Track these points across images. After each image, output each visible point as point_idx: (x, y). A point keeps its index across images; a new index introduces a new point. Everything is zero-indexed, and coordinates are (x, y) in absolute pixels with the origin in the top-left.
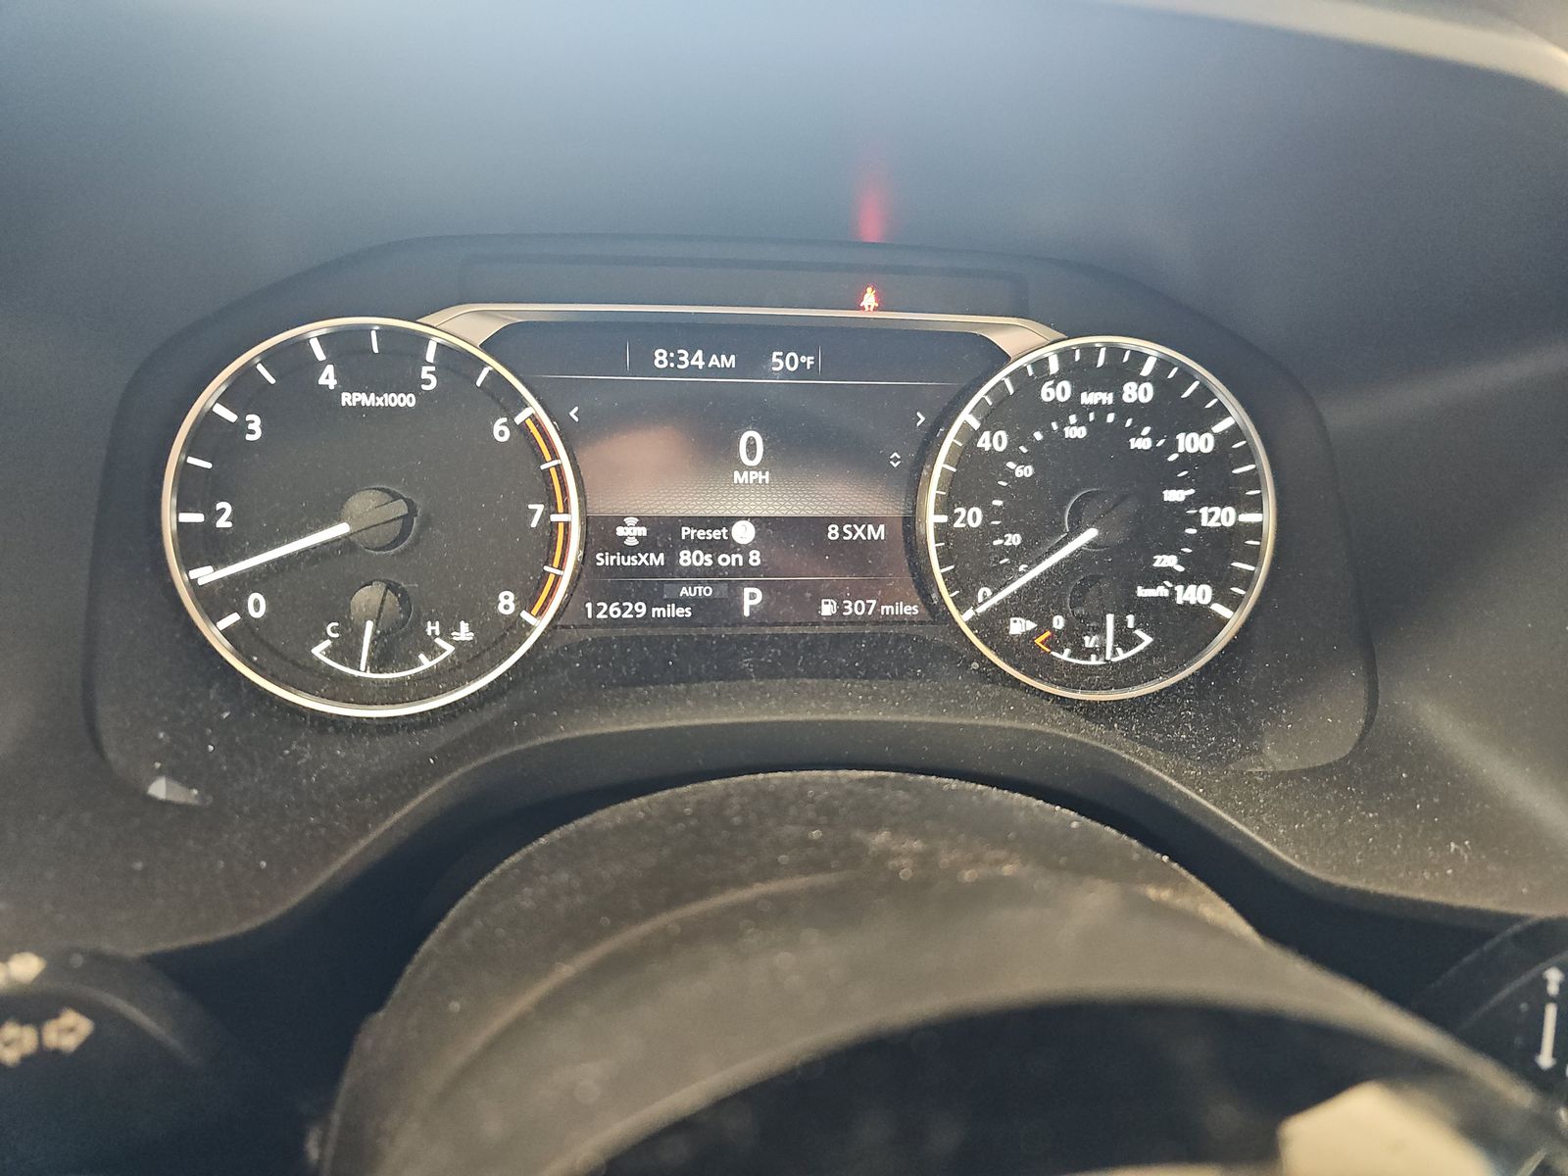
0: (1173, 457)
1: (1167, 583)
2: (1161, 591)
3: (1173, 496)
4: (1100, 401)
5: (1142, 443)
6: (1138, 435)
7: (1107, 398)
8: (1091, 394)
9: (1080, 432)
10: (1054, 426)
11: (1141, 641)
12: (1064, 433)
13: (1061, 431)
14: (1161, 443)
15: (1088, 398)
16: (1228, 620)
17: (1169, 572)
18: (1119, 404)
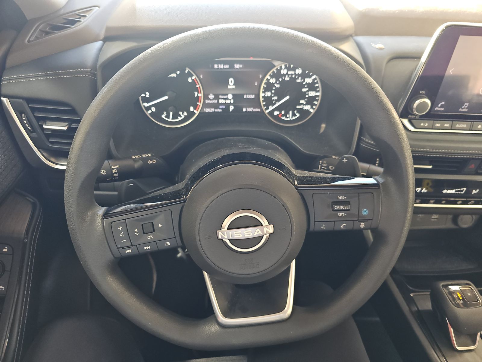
0: (304, 83)
2: (301, 107)
3: (304, 90)
4: (292, 73)
5: (299, 81)
6: (298, 79)
8: (290, 72)
9: (288, 79)
10: (283, 78)
11: (297, 115)
12: (285, 79)
14: (302, 80)
16: (312, 112)
17: (302, 104)
18: (295, 74)
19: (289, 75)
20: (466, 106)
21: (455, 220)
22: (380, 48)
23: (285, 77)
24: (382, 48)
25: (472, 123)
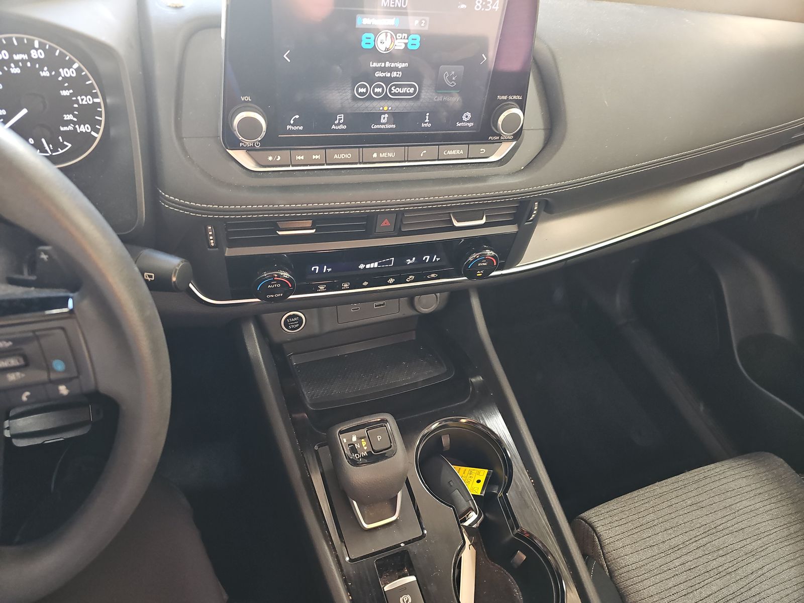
0: (60, 79)
1: (71, 125)
2: (70, 128)
3: (65, 93)
4: (22, 58)
5: (45, 73)
6: (43, 71)
7: (25, 57)
8: (18, 55)
9: (17, 71)
10: (6, 68)
11: (67, 146)
12: (10, 71)
13: (9, 71)
14: (53, 73)
15: (17, 57)
16: (97, 138)
17: (71, 121)
18: (31, 59)
19: (16, 63)
20: (340, 119)
21: (411, 304)
22: (174, 6)
23: (9, 67)
24: (178, 6)
25: (361, 149)
